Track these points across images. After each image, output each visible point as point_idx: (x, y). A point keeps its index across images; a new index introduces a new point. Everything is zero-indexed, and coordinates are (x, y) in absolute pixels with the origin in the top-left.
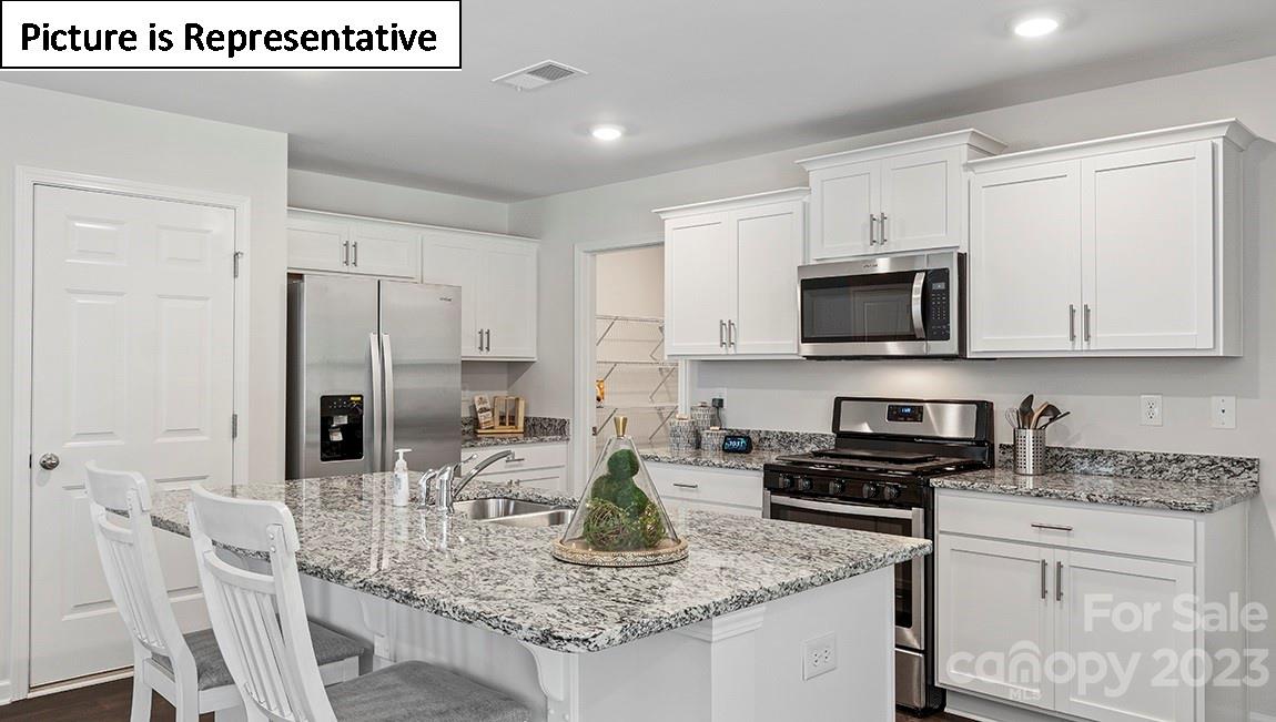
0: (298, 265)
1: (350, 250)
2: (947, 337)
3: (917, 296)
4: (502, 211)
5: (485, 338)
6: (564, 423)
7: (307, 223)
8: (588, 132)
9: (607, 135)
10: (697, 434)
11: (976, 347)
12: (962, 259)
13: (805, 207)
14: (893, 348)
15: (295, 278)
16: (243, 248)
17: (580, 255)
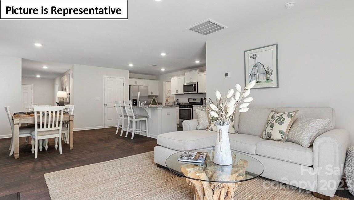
0: (130, 84)
1: (136, 82)
2: (196, 91)
3: (193, 87)
4: (155, 77)
5: (152, 93)
6: (162, 103)
7: (131, 79)
8: (161, 69)
9: (163, 70)
10: (175, 103)
11: (199, 92)
12: (198, 83)
13: (184, 77)
14: (190, 92)
15: (130, 86)
16: (124, 83)
17: (163, 83)
